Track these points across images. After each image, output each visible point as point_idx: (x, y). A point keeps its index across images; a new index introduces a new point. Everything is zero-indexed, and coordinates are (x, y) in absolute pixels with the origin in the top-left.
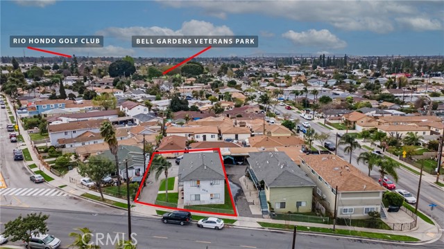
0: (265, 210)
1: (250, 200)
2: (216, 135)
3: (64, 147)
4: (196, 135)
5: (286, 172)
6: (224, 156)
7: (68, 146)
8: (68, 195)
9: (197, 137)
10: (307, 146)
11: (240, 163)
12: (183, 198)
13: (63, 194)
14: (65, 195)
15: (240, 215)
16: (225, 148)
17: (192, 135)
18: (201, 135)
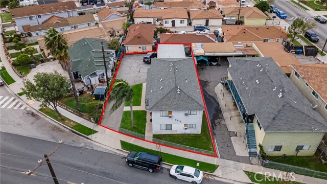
0: (252, 150)
1: (231, 128)
2: (186, 21)
3: (30, 35)
4: (164, 21)
5: (286, 105)
6: (197, 57)
7: (34, 34)
8: (26, 108)
9: (166, 23)
10: (289, 39)
11: (215, 64)
12: (151, 120)
13: (21, 106)
14: (22, 108)
15: (222, 157)
16: (197, 44)
17: (160, 20)
18: (170, 21)
